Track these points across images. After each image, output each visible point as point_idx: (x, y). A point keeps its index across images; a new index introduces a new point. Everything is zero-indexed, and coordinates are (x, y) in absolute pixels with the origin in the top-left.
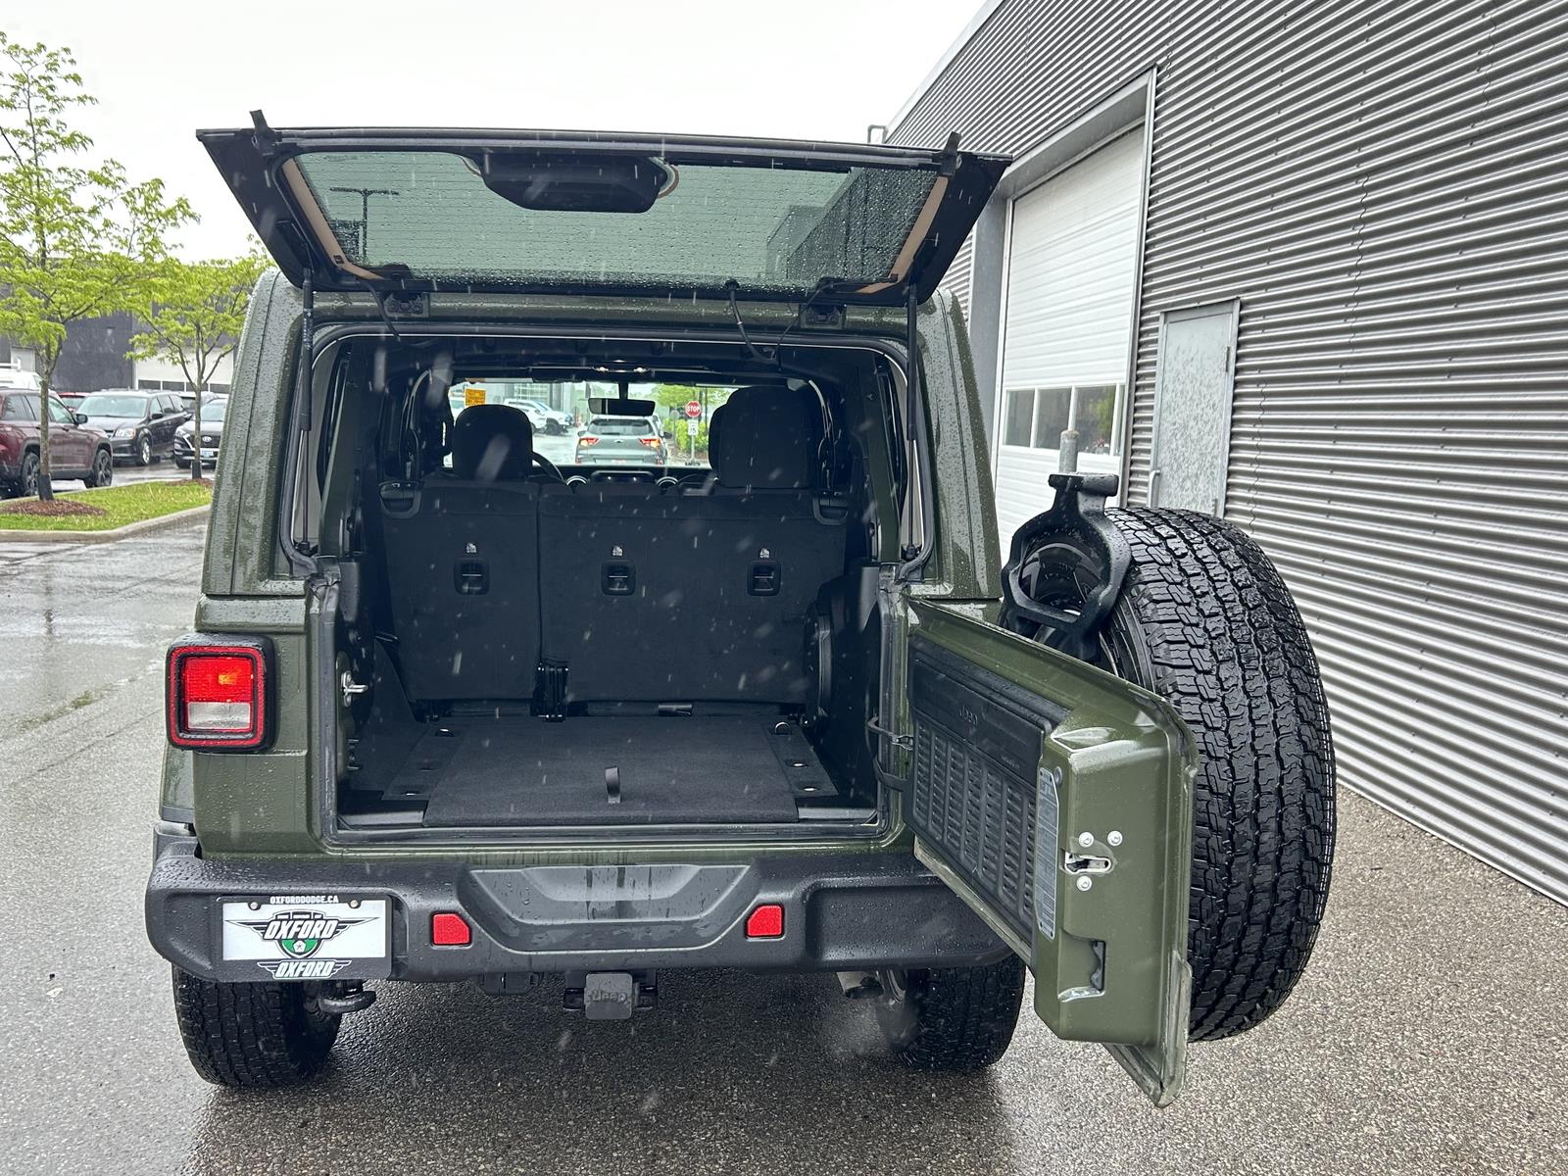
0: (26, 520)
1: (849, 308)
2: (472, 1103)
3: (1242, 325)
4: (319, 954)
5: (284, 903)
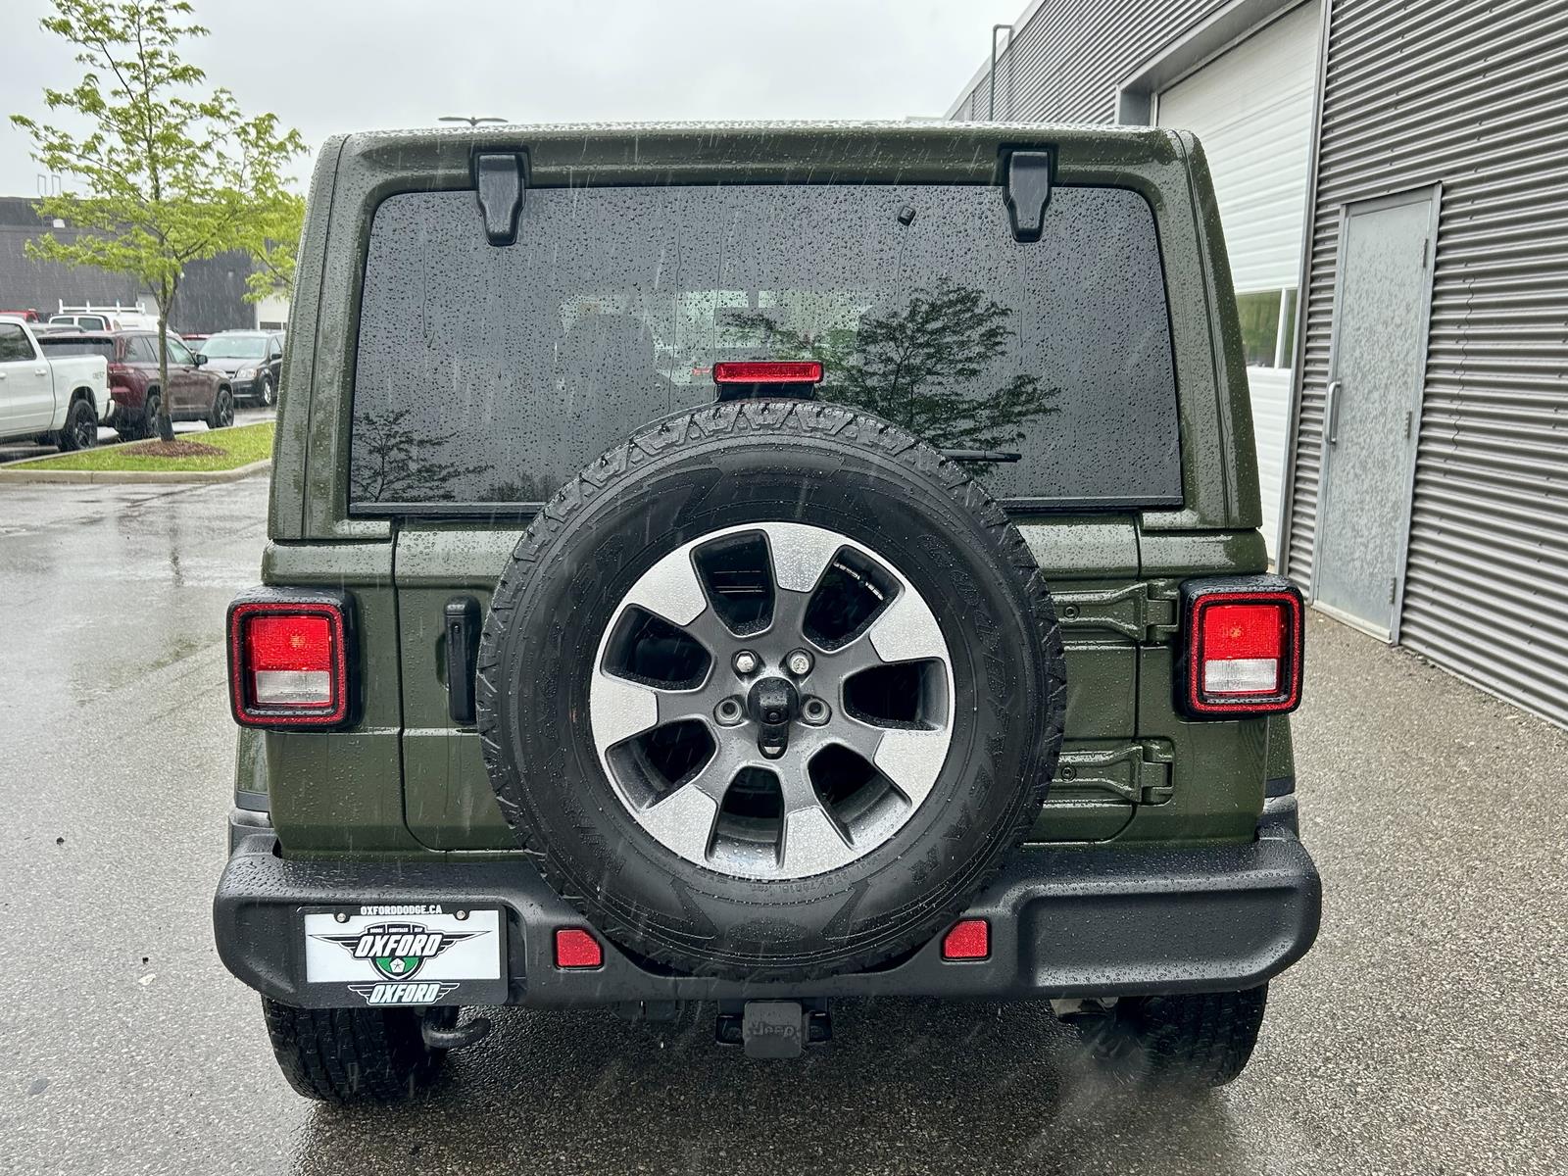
0: (148, 462)
2: (607, 1125)
3: (1443, 213)
4: (420, 975)
5: (378, 913)
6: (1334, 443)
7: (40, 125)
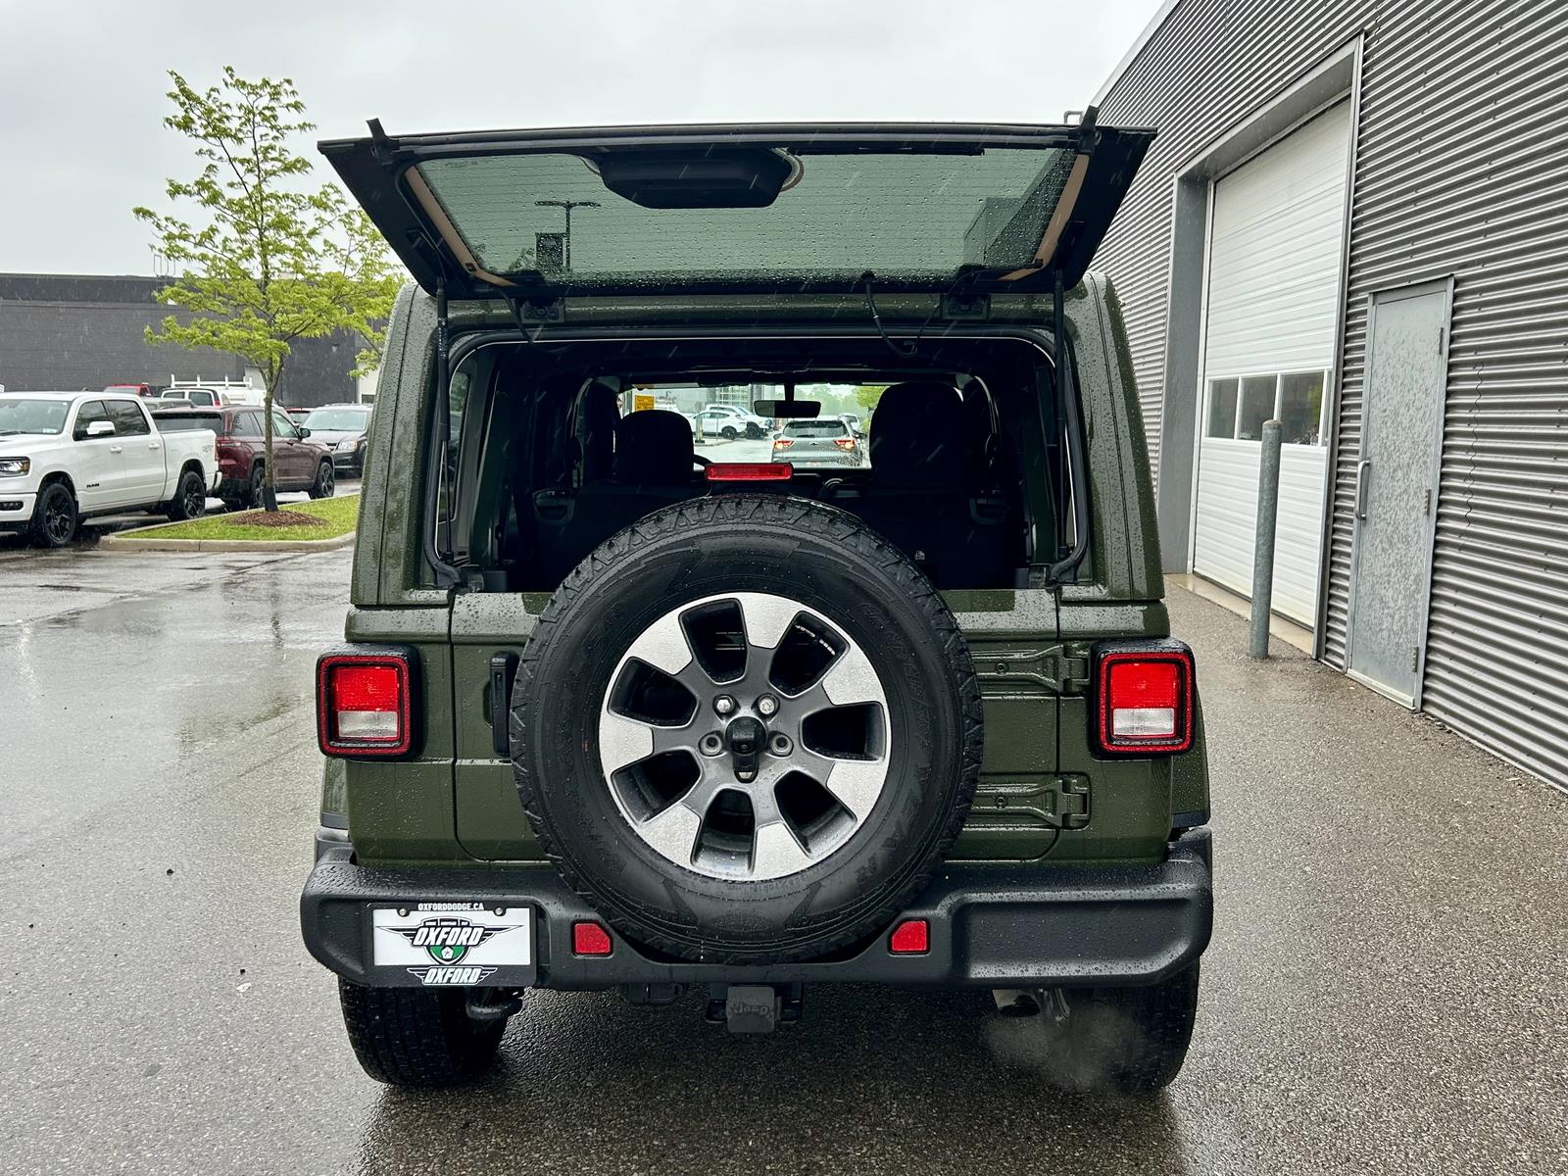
0: (252, 531)
1: (995, 297)
2: (630, 1109)
3: (1456, 304)
4: (467, 961)
5: (432, 910)
6: (1364, 519)
7: (161, 216)
